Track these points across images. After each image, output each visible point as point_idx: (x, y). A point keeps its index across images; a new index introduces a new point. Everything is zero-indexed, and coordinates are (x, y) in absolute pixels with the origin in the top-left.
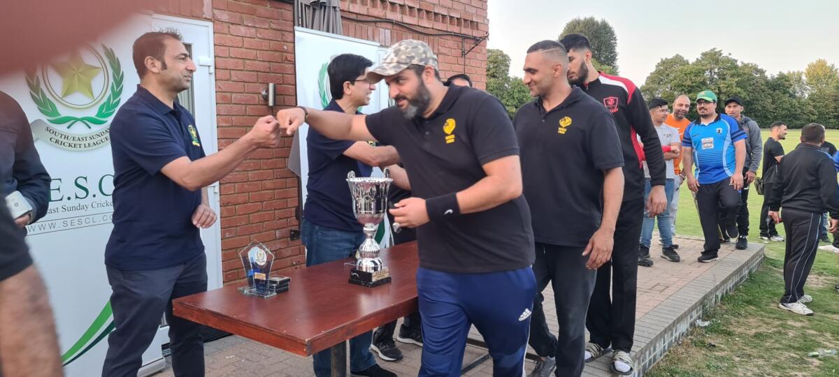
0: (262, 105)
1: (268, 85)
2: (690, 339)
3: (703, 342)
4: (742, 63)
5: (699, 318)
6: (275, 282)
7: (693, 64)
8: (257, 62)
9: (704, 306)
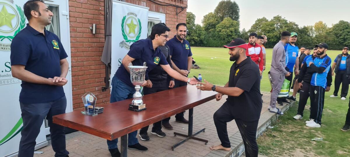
0: (90, 33)
1: (93, 25)
2: (266, 133)
3: (271, 135)
4: (289, 21)
5: (270, 125)
6: (97, 109)
7: (270, 21)
8: (88, 14)
9: (272, 120)
